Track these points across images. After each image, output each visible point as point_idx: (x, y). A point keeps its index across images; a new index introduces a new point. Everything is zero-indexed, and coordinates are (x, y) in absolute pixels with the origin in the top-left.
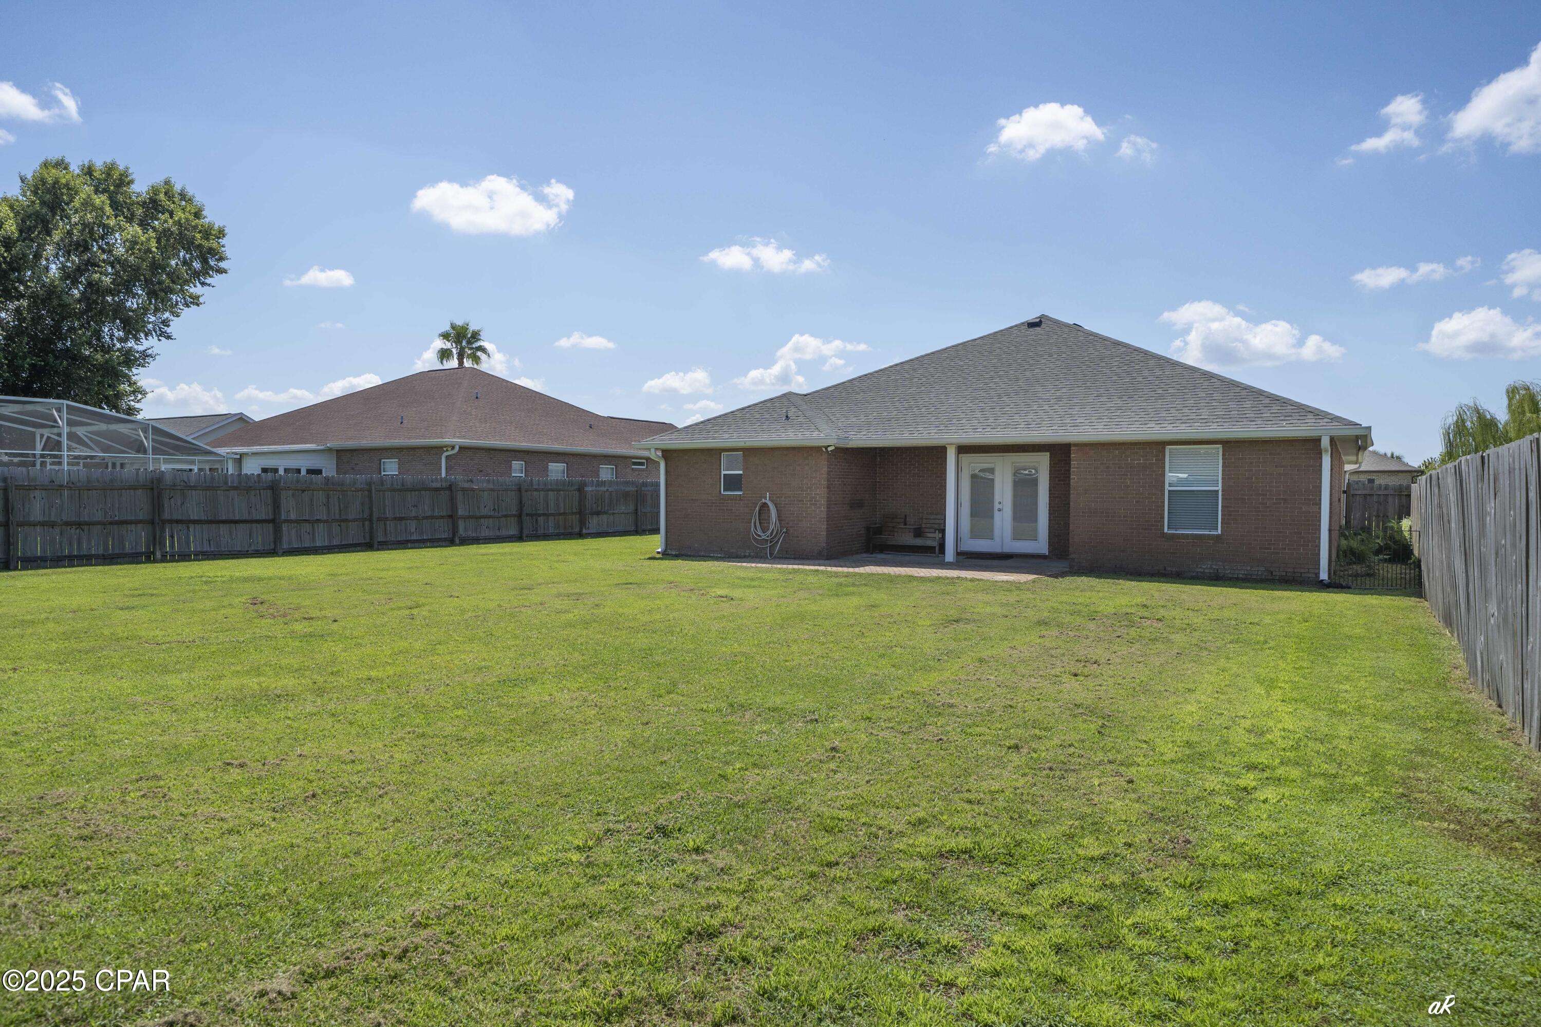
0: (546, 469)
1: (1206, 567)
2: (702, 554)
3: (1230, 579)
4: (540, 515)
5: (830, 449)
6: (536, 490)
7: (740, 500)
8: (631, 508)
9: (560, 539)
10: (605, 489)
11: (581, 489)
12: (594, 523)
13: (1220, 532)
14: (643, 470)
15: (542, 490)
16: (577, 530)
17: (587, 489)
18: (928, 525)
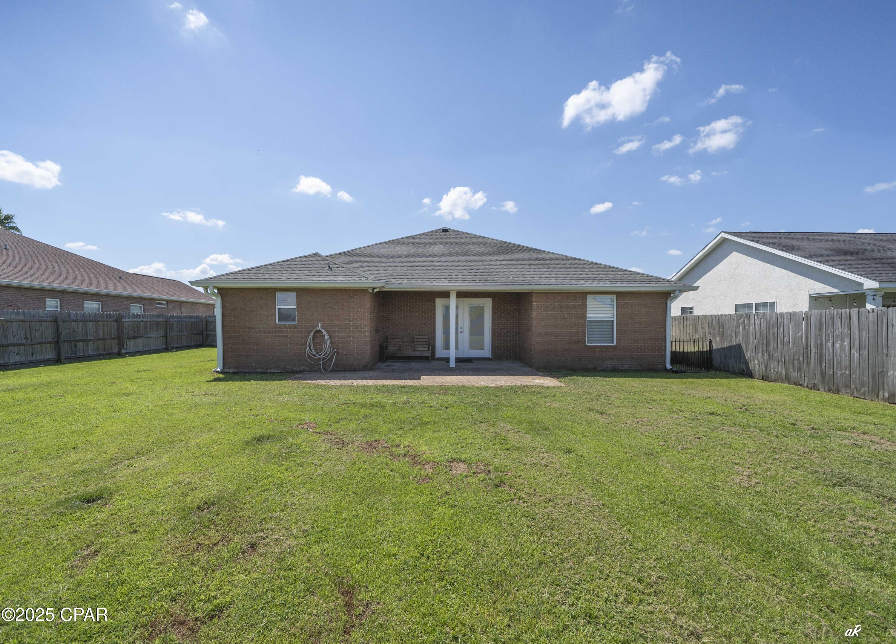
0: (81, 306)
1: (608, 364)
2: (260, 371)
3: (621, 370)
4: (79, 341)
5: (376, 290)
6: (74, 321)
7: (295, 328)
8: (162, 333)
9: (100, 359)
10: (140, 320)
11: (118, 320)
12: (131, 345)
13: (615, 344)
14: (165, 308)
15: (81, 321)
16: (116, 350)
17: (124, 320)
18: (419, 343)
